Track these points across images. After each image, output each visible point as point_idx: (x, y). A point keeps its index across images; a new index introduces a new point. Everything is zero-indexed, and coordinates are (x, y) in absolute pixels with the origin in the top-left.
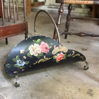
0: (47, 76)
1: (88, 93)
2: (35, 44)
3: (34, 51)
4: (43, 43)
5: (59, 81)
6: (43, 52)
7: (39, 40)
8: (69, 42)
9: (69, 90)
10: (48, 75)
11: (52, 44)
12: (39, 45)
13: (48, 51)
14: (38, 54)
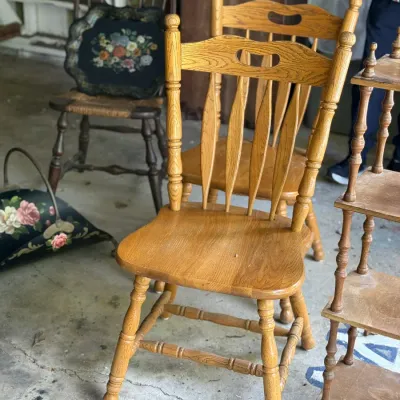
0: (36, 276)
1: (111, 303)
2: (8, 208)
3: (4, 222)
4: (24, 203)
5: (60, 285)
6: (25, 223)
7: (15, 199)
8: (88, 183)
9: (78, 300)
10: (36, 273)
11: (44, 204)
12: (17, 209)
13: (37, 221)
14: (16, 229)
